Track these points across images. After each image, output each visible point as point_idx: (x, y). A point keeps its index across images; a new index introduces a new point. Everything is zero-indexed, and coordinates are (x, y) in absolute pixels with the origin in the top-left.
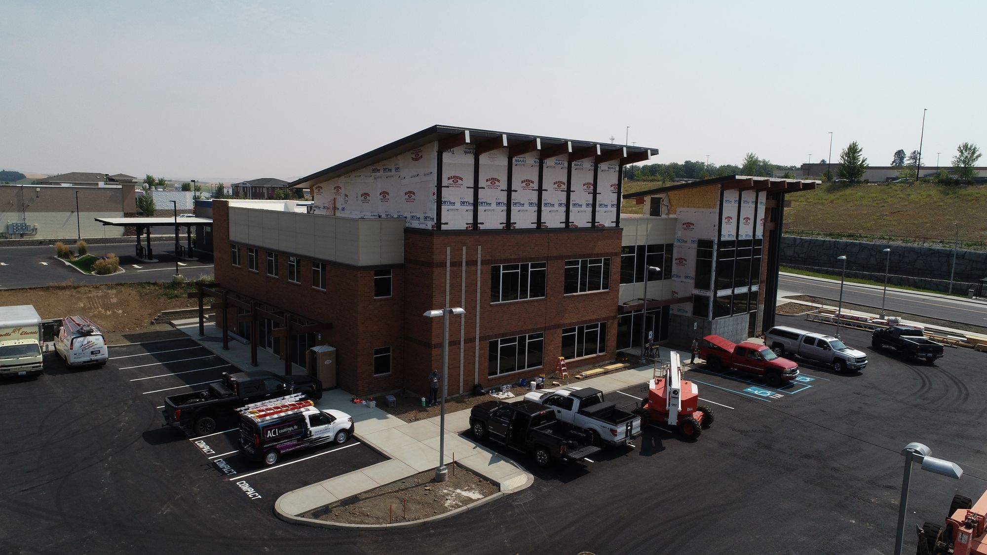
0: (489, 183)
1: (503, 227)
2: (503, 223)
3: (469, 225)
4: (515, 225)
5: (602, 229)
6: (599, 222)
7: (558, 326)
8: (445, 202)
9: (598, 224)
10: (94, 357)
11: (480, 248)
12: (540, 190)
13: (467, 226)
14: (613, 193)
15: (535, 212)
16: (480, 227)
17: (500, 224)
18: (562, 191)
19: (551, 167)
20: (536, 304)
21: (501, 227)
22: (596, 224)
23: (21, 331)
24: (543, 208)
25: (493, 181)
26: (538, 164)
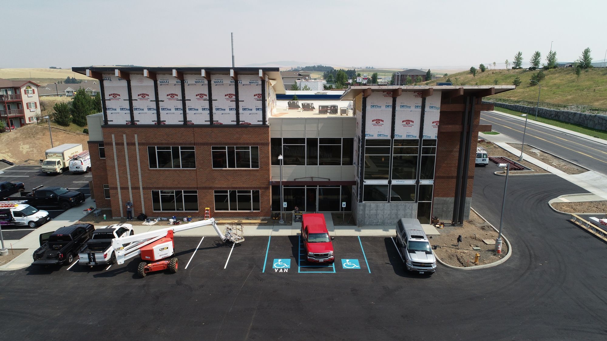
0: (140, 97)
1: (155, 123)
2: (155, 121)
3: (128, 122)
4: (165, 122)
5: (247, 126)
6: (244, 121)
7: (211, 188)
8: (109, 109)
9: (244, 122)
10: (77, 170)
11: (136, 136)
12: (184, 100)
13: (126, 122)
14: (257, 100)
15: (181, 114)
16: (136, 123)
17: (152, 121)
18: (204, 100)
19: (192, 85)
20: (187, 172)
21: (153, 123)
22: (241, 123)
23: (56, 155)
24: (187, 111)
25: (143, 96)
26: (180, 83)
